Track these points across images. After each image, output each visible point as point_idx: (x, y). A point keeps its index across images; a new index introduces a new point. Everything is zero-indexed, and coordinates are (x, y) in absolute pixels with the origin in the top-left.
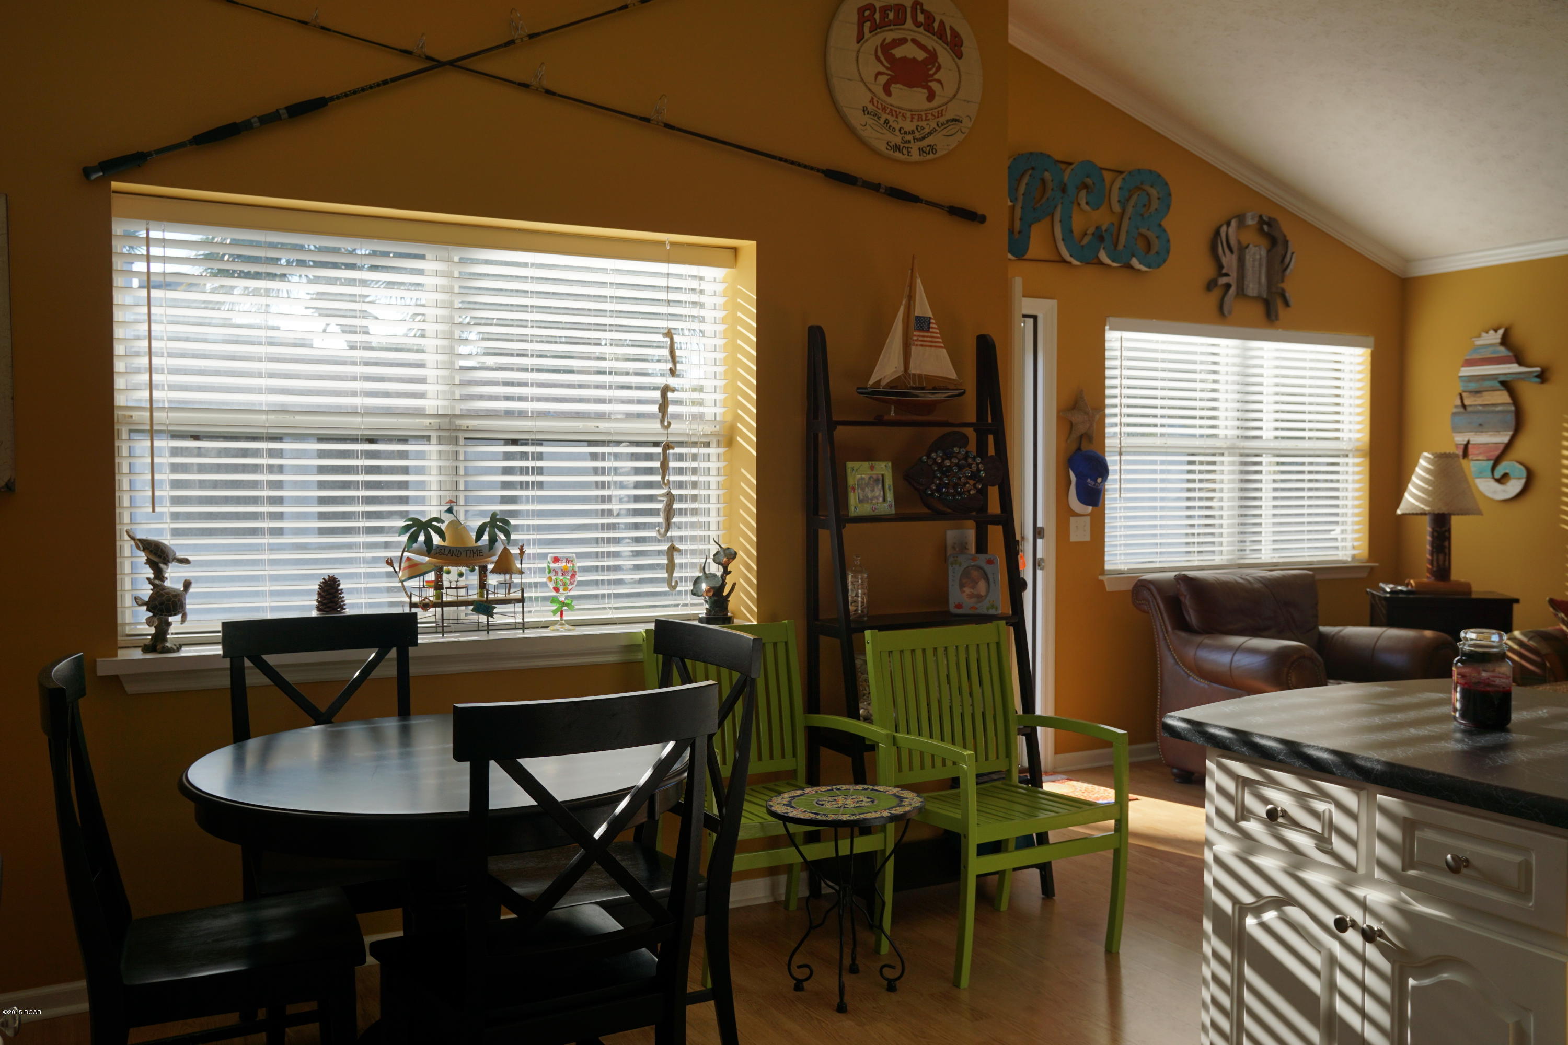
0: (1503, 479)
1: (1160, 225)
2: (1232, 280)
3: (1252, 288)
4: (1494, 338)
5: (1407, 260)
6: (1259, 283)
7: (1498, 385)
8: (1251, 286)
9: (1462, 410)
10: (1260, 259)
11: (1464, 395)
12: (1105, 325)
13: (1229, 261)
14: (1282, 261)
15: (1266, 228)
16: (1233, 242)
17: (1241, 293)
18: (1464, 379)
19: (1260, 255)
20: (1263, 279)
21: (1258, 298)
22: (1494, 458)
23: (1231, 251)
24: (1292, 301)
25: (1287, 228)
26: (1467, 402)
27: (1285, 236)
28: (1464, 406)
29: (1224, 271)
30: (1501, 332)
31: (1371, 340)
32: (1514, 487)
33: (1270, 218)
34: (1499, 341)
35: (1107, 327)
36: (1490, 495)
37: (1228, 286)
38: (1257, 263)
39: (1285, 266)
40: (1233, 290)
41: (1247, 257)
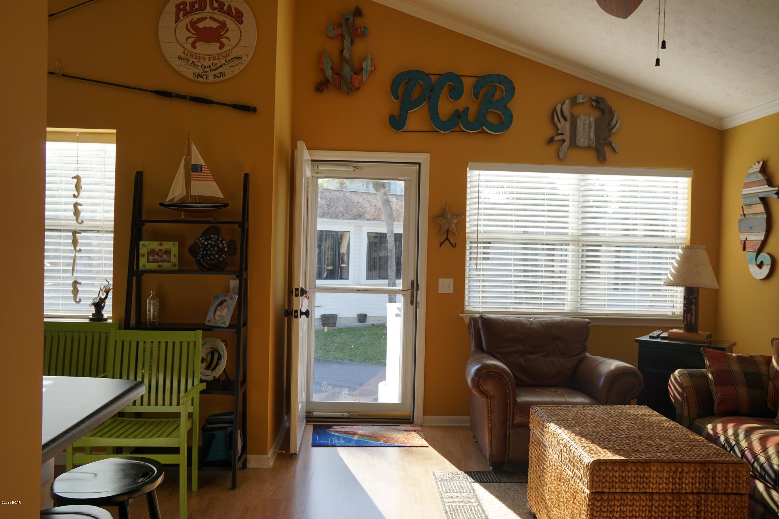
0: (760, 266)
1: (505, 106)
2: (567, 136)
3: (582, 141)
4: (757, 167)
5: (720, 119)
6: (589, 138)
7: (759, 200)
8: (582, 140)
9: (743, 217)
10: (590, 123)
11: (744, 207)
12: (467, 167)
13: (564, 126)
14: (609, 124)
15: (594, 104)
16: (567, 113)
17: (573, 144)
18: (744, 196)
19: (590, 121)
20: (592, 135)
21: (589, 147)
22: (756, 250)
23: (566, 120)
24: (617, 149)
25: (612, 102)
26: (745, 213)
27: (611, 108)
28: (744, 215)
29: (559, 132)
30: (761, 163)
31: (691, 172)
32: (766, 270)
33: (597, 97)
34: (759, 170)
35: (468, 169)
36: (754, 276)
37: (564, 141)
38: (587, 126)
39: (611, 127)
40: (567, 144)
41: (579, 122)
